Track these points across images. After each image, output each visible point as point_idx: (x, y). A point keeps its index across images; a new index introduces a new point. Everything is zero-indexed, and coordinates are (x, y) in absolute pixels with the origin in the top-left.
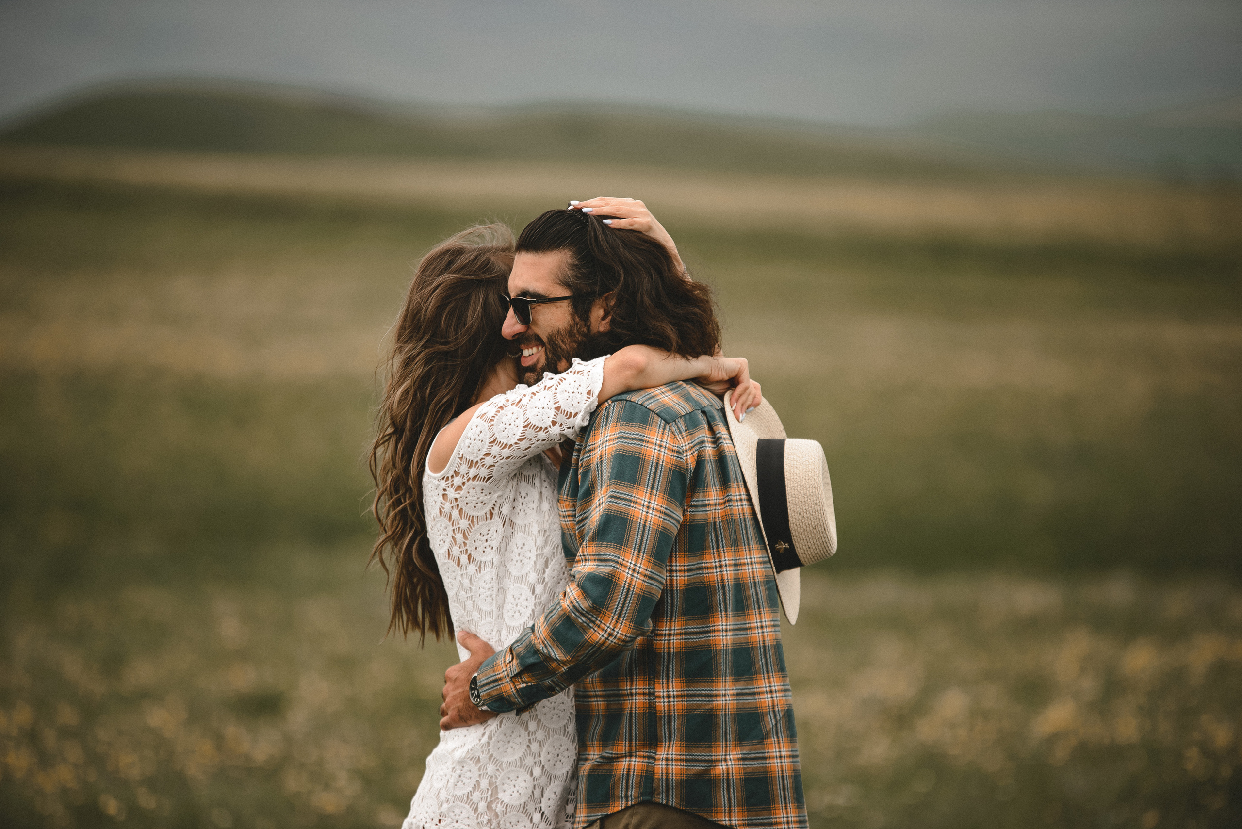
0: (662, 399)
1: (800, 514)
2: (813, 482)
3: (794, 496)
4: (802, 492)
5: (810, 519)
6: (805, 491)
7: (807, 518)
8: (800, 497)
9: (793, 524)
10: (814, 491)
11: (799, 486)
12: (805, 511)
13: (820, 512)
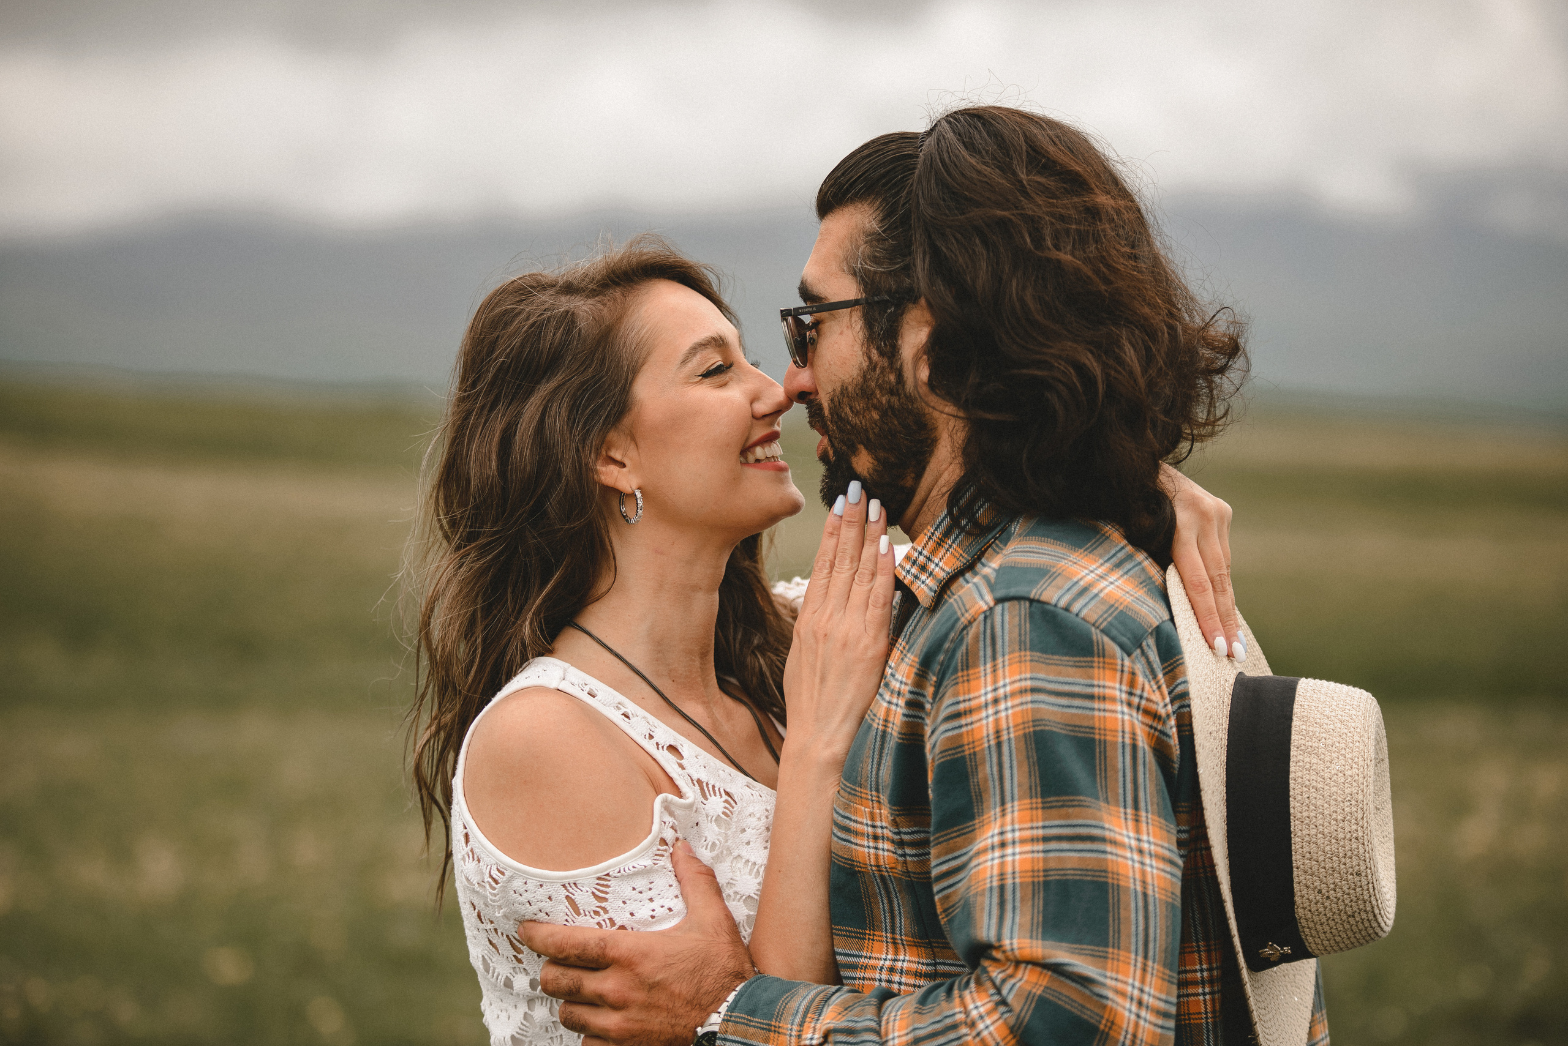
0: (1106, 591)
1: (1320, 892)
2: (1354, 827)
3: (1308, 855)
4: (1328, 848)
5: (1343, 901)
6: (1334, 847)
7: (1335, 900)
8: (1321, 858)
9: (1304, 908)
10: (1354, 846)
11: (1320, 836)
12: (1332, 886)
13: (1366, 888)
